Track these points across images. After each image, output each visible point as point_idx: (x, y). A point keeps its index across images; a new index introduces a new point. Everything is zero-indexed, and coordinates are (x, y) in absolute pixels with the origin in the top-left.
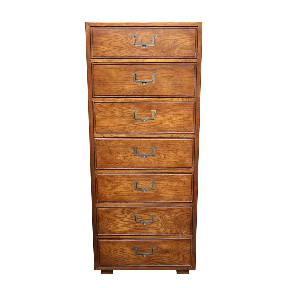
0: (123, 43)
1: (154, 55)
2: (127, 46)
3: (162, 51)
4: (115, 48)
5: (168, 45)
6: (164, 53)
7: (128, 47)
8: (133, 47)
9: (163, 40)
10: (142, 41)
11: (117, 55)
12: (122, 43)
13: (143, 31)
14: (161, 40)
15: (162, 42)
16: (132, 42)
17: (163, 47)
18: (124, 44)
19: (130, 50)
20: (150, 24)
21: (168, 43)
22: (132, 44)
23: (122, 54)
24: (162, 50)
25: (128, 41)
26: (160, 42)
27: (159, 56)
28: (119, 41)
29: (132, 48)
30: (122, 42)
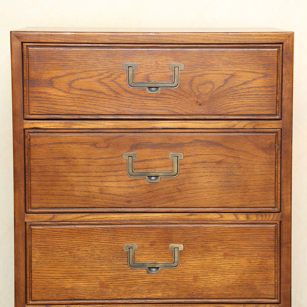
0: (103, 81)
1: (177, 111)
2: (112, 90)
3: (197, 102)
4: (83, 93)
5: (210, 86)
6: (200, 105)
7: (114, 91)
8: (126, 91)
9: (199, 76)
10: (147, 78)
11: (88, 110)
12: (100, 81)
13: (150, 54)
14: (193, 75)
15: (197, 81)
16: (124, 80)
17: (199, 91)
18: (106, 85)
19: (118, 99)
20: (168, 39)
21: (211, 82)
22: (125, 84)
24: (196, 99)
25: (113, 77)
26: (192, 81)
27: (190, 112)
28: (91, 77)
29: (123, 93)
30: (100, 79)
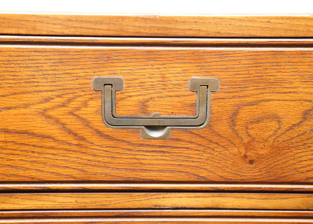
0: (50, 113)
1: (204, 174)
2: (70, 132)
3: (246, 156)
4: (9, 138)
5: (273, 125)
6: (251, 162)
7: (76, 135)
8: (100, 133)
9: (251, 104)
10: (144, 106)
11: (21, 173)
12: (43, 113)
13: (149, 59)
14: (237, 101)
15: (245, 114)
16: (96, 112)
17: (250, 136)
18: (57, 121)
19: (84, 150)
20: (187, 27)
21: (276, 118)
22: (98, 122)
23: (47, 169)
24: (243, 151)
25: (73, 105)
26: (235, 114)
27: (230, 177)
28: (26, 106)
29: (95, 139)
30: (46, 110)
